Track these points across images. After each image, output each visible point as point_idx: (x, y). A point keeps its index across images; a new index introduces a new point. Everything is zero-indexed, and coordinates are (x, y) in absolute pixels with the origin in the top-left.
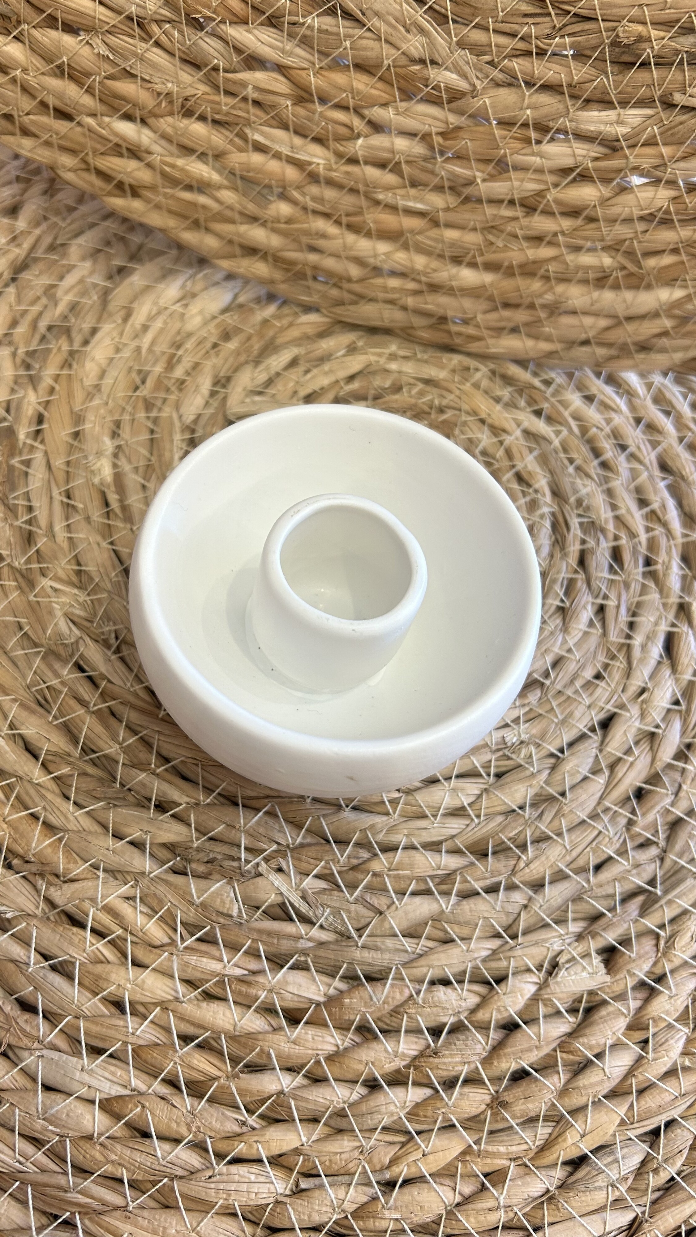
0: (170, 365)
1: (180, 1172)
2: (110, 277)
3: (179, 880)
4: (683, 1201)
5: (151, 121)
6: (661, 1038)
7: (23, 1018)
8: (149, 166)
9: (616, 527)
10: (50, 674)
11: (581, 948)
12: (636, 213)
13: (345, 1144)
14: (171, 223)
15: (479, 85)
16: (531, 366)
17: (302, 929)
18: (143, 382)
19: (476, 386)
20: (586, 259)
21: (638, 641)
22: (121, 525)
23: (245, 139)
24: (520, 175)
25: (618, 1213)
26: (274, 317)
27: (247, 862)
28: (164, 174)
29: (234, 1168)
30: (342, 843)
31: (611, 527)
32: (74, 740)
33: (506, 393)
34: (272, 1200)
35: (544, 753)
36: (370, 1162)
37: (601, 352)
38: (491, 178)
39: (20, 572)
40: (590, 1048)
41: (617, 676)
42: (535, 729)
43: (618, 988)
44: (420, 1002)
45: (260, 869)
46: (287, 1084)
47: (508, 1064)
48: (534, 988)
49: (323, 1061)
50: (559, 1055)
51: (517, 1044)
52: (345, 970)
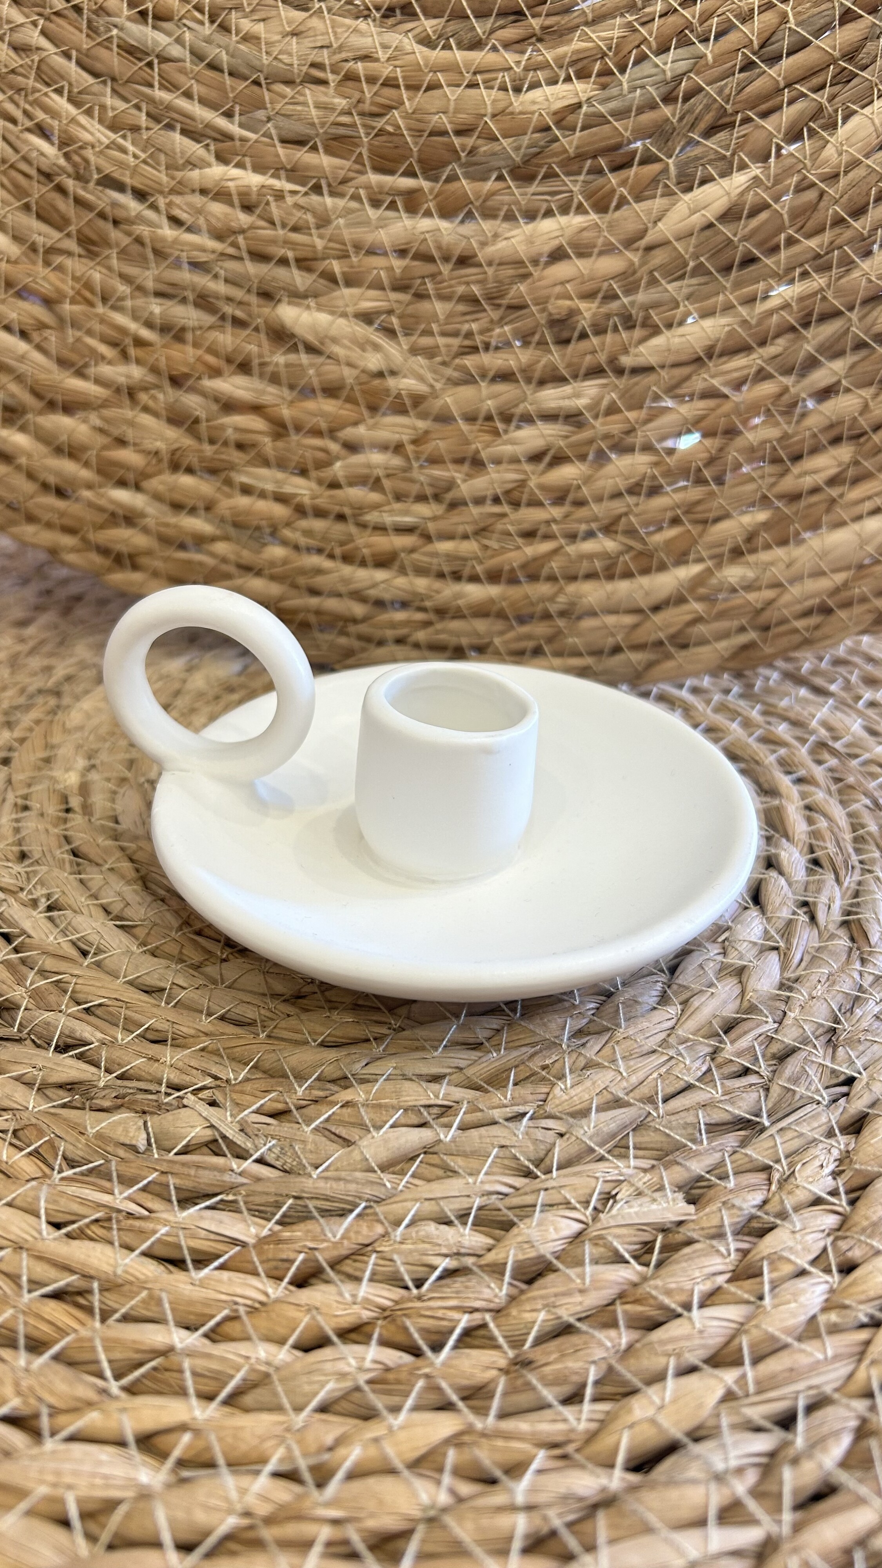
3: (72, 1114)
5: (145, 484)
6: (785, 1287)
8: (145, 529)
11: (649, 1180)
15: (438, 386)
17: (234, 1164)
20: (588, 546)
23: (231, 483)
24: (498, 466)
25: (730, 1529)
27: (169, 1095)
34: (129, 1494)
36: (299, 1442)
38: (469, 476)
40: (670, 1293)
43: (708, 1223)
44: (398, 1239)
45: (185, 1102)
46: (180, 1339)
47: (534, 1314)
48: (578, 1227)
49: (242, 1310)
50: (619, 1309)
51: (549, 1285)
52: (290, 1208)
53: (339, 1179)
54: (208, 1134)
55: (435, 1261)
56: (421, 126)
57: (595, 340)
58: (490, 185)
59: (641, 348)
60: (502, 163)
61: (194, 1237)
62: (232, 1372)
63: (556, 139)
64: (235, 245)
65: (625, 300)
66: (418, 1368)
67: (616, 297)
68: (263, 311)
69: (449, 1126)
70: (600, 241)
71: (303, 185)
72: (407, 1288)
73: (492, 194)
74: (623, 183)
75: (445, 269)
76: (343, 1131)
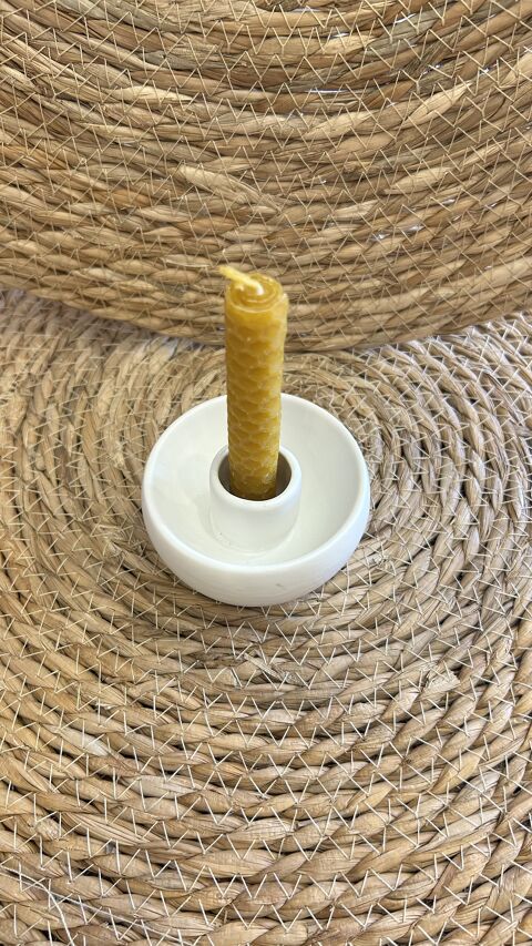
0: (146, 395)
1: (229, 829)
2: (103, 354)
3: (200, 672)
4: (526, 799)
5: (110, 265)
6: (497, 710)
7: (126, 761)
8: (113, 288)
9: (420, 430)
10: (109, 575)
11: (440, 668)
12: (385, 254)
13: (321, 799)
14: (131, 316)
15: (279, 209)
16: (353, 350)
17: (275, 686)
18: (132, 407)
19: (323, 368)
20: (365, 285)
21: (444, 491)
22: (134, 487)
23: (162, 263)
24: (315, 248)
25: (487, 813)
26: (200, 356)
27: (237, 655)
28: (121, 290)
29: (259, 822)
30: (290, 635)
31: (417, 430)
32: (129, 608)
33: (341, 369)
34: (284, 836)
35: (398, 564)
36: (336, 806)
37: (390, 333)
38: (300, 253)
39: (82, 523)
40: (455, 722)
41: (435, 513)
42: (391, 551)
43: (466, 687)
44: (350, 714)
45: (245, 657)
47: (407, 739)
49: (299, 755)
50: (437, 731)
51: (411, 726)
52: (304, 704)
54: (260, 673)
55: (366, 721)
56: (264, 62)
57: (370, 182)
58: (308, 97)
59: (397, 185)
60: (315, 86)
61: (271, 725)
62: (306, 781)
63: (348, 70)
64: (150, 133)
65: (388, 160)
66: (371, 770)
67: (382, 158)
68: (172, 170)
70: (373, 128)
71: (191, 96)
73: (309, 102)
74: (388, 95)
75: (282, 145)
76: (314, 663)
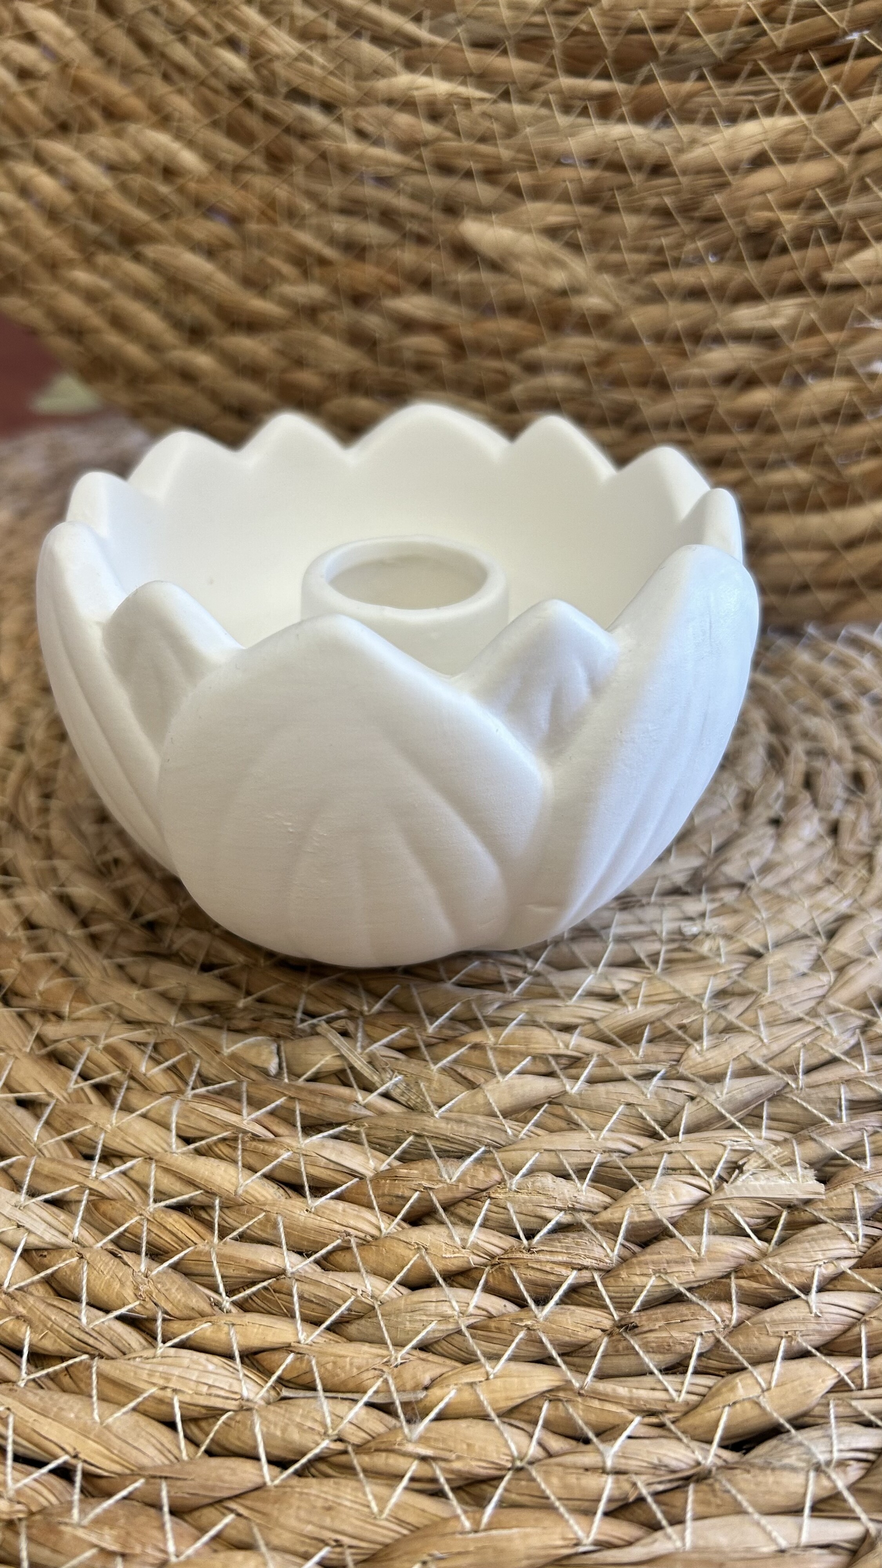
1: (107, 1349)
3: (209, 1032)
11: (780, 1154)
13: (364, 1351)
15: (623, 304)
17: (360, 1096)
20: (776, 477)
24: (684, 390)
27: (304, 1021)
29: (187, 1355)
30: (435, 1013)
31: (848, 755)
34: (233, 1404)
35: (736, 946)
36: (397, 1376)
40: (790, 1274)
41: (852, 882)
42: (727, 922)
43: (839, 1207)
44: (514, 1187)
45: (319, 1029)
46: (292, 1263)
47: (644, 1279)
48: (699, 1194)
49: (353, 1244)
50: (734, 1283)
51: (663, 1251)
52: (410, 1145)
53: (460, 1121)
54: (338, 1064)
55: (549, 1213)
56: (618, 23)
57: (795, 255)
58: (689, 86)
59: (846, 263)
60: (702, 61)
61: (314, 1164)
62: (339, 1302)
63: (764, 33)
64: (419, 158)
65: (832, 210)
66: (521, 1320)
67: (821, 207)
68: (445, 227)
69: (576, 1078)
70: (807, 145)
71: (490, 91)
72: (518, 1237)
73: (691, 95)
74: (837, 79)
75: (637, 179)
76: (469, 1073)
